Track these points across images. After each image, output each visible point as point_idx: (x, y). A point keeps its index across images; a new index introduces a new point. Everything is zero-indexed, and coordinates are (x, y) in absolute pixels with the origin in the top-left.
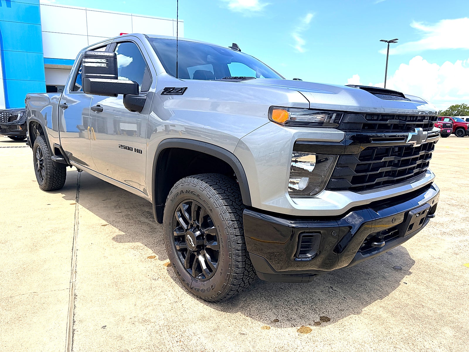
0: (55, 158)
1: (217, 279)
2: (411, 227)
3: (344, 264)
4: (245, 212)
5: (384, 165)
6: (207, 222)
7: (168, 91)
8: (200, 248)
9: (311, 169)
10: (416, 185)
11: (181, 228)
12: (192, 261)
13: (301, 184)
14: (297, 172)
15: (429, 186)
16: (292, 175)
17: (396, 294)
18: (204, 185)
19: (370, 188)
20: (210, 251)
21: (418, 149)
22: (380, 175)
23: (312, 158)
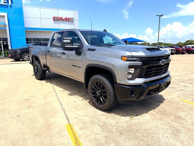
0: (44, 68)
1: (107, 104)
2: (162, 88)
3: (142, 98)
4: (115, 84)
5: (153, 70)
6: (103, 88)
7: (89, 50)
8: (101, 95)
9: (133, 72)
10: (163, 76)
11: (94, 90)
12: (98, 99)
13: (130, 76)
14: (129, 73)
15: (168, 76)
16: (128, 74)
17: (158, 108)
18: (102, 77)
19: (150, 77)
20: (104, 96)
21: (163, 66)
22: (152, 73)
23: (133, 69)
